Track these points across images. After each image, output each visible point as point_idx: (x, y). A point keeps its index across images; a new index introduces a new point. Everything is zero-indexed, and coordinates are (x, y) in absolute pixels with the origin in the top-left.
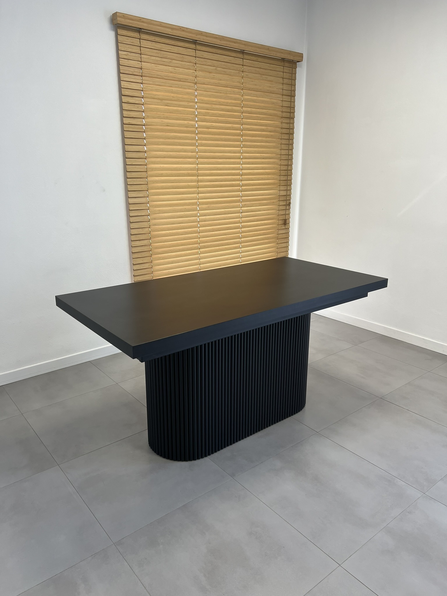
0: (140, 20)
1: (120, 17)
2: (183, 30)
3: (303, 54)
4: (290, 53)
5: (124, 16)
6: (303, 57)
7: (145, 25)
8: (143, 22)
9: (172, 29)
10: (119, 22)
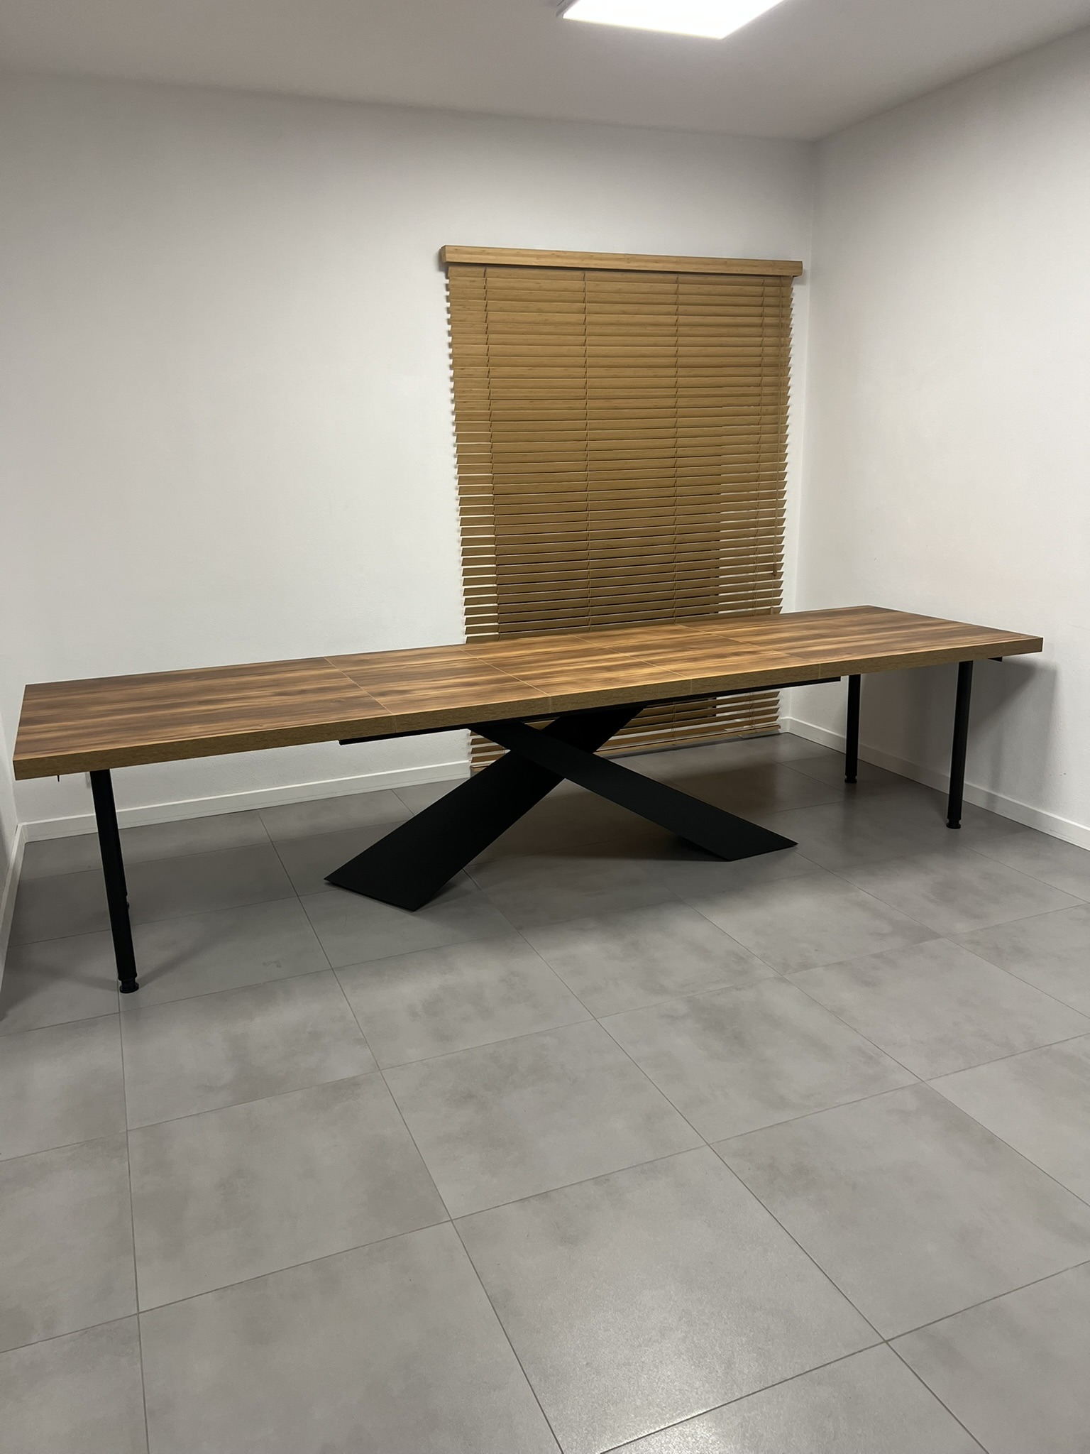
0: (483, 251)
1: (451, 252)
2: (558, 256)
3: (801, 262)
4: (773, 263)
5: (457, 250)
6: (802, 267)
7: (490, 257)
8: (488, 254)
9: (538, 257)
10: (448, 260)
